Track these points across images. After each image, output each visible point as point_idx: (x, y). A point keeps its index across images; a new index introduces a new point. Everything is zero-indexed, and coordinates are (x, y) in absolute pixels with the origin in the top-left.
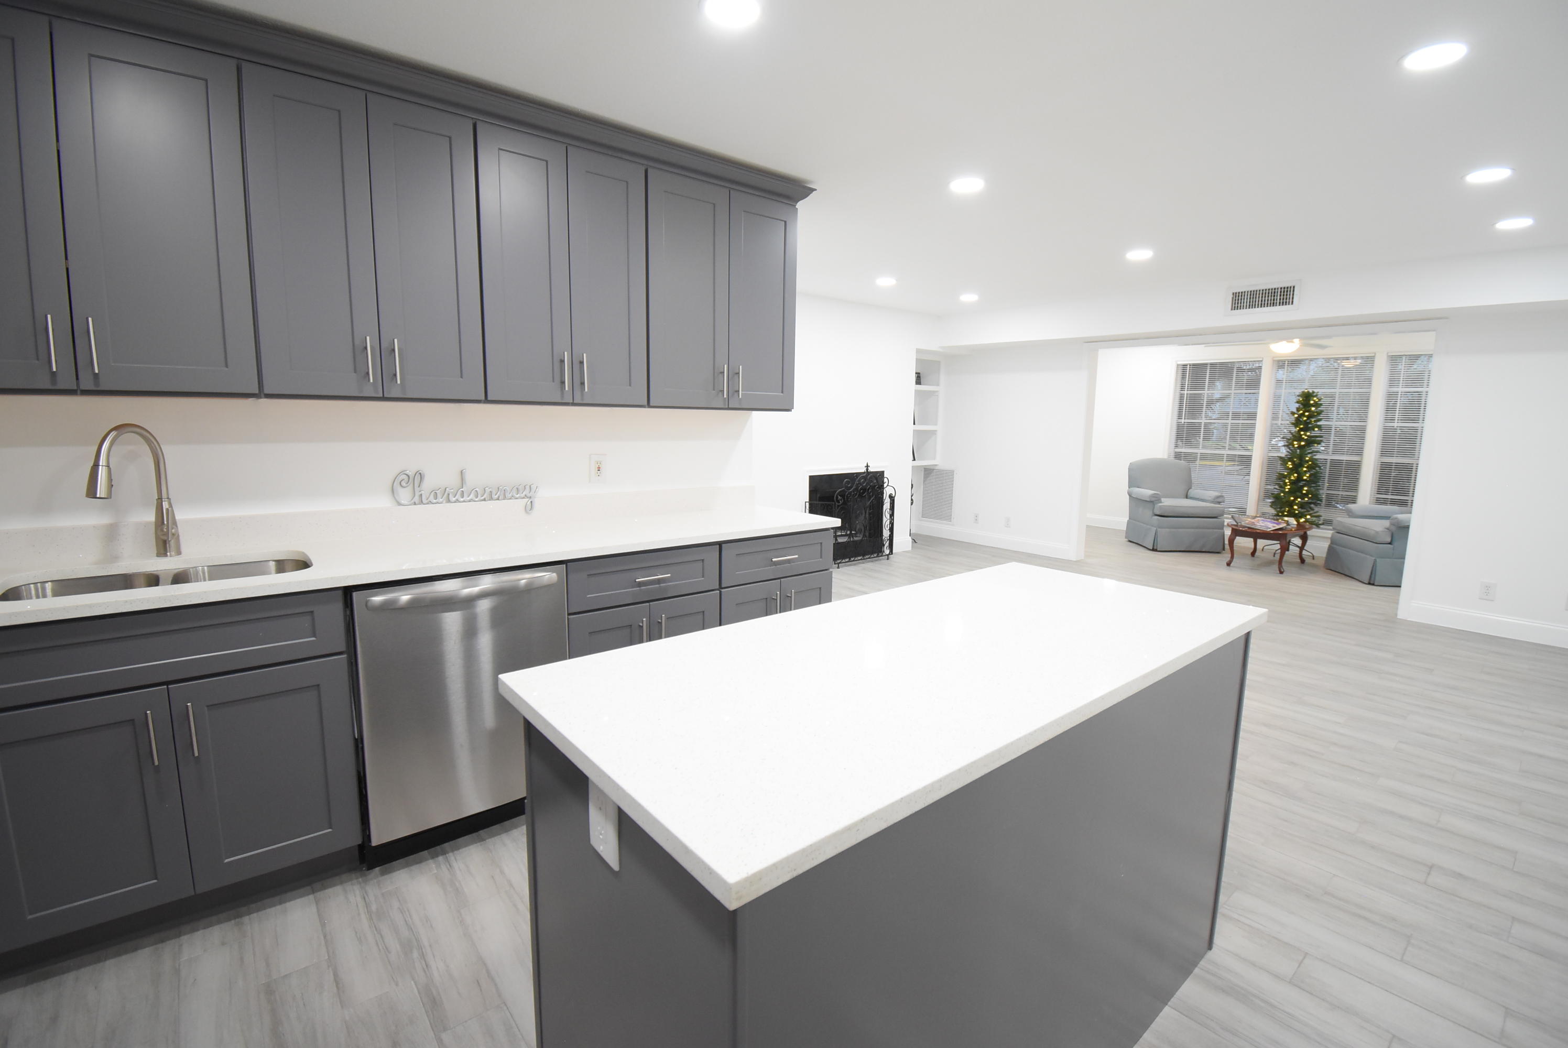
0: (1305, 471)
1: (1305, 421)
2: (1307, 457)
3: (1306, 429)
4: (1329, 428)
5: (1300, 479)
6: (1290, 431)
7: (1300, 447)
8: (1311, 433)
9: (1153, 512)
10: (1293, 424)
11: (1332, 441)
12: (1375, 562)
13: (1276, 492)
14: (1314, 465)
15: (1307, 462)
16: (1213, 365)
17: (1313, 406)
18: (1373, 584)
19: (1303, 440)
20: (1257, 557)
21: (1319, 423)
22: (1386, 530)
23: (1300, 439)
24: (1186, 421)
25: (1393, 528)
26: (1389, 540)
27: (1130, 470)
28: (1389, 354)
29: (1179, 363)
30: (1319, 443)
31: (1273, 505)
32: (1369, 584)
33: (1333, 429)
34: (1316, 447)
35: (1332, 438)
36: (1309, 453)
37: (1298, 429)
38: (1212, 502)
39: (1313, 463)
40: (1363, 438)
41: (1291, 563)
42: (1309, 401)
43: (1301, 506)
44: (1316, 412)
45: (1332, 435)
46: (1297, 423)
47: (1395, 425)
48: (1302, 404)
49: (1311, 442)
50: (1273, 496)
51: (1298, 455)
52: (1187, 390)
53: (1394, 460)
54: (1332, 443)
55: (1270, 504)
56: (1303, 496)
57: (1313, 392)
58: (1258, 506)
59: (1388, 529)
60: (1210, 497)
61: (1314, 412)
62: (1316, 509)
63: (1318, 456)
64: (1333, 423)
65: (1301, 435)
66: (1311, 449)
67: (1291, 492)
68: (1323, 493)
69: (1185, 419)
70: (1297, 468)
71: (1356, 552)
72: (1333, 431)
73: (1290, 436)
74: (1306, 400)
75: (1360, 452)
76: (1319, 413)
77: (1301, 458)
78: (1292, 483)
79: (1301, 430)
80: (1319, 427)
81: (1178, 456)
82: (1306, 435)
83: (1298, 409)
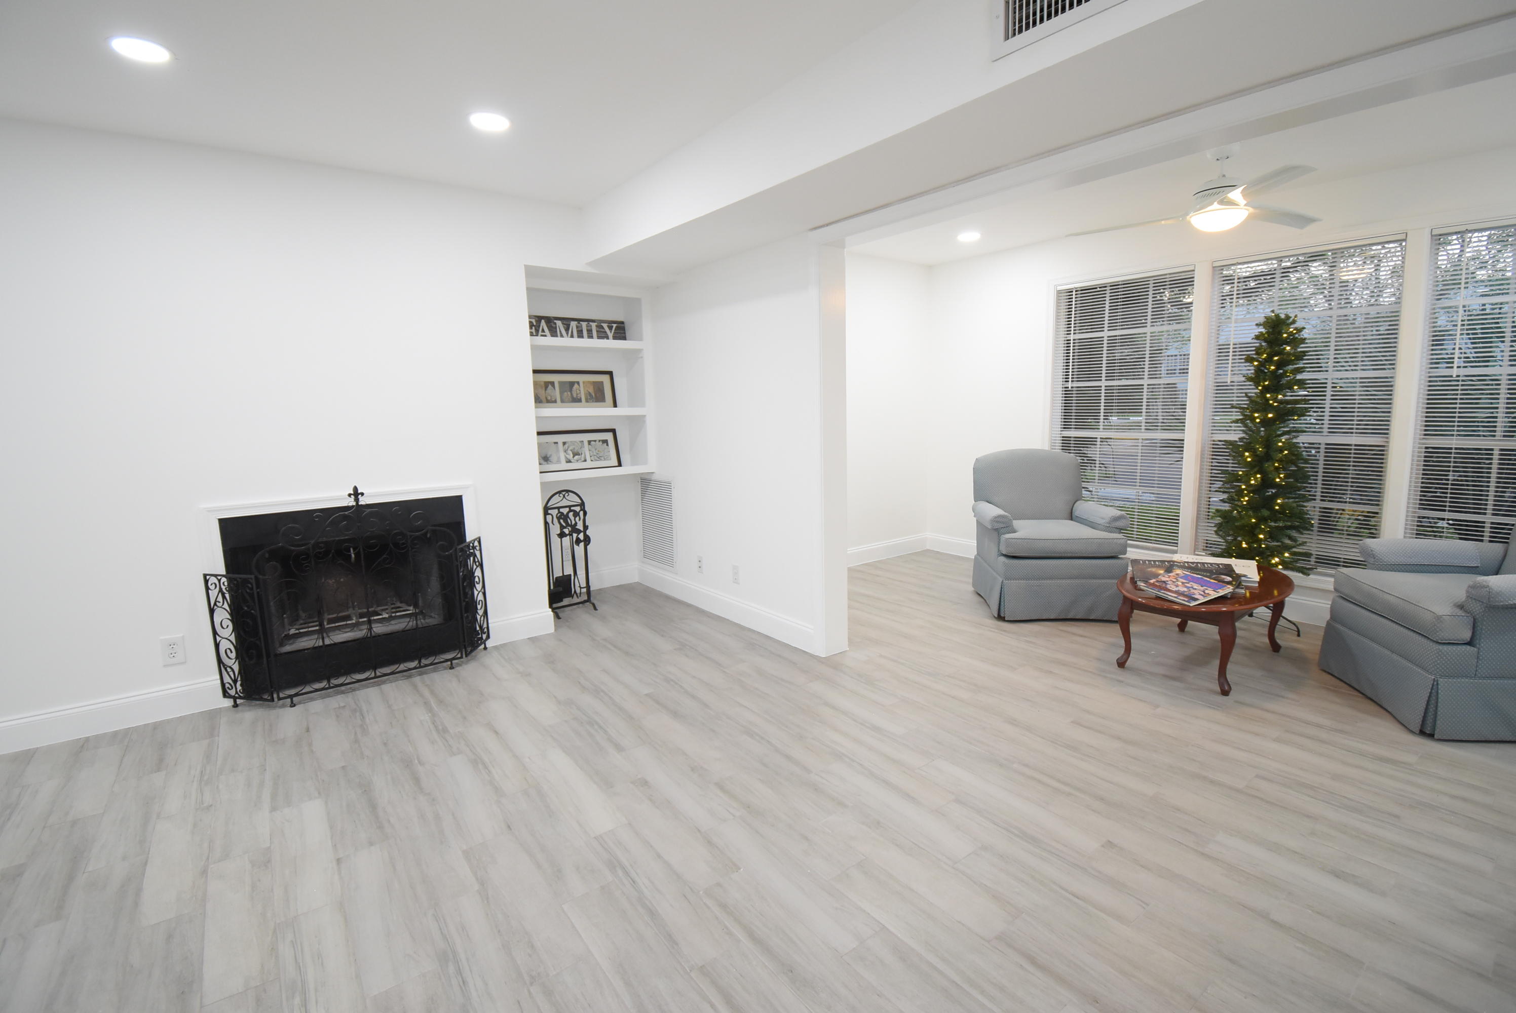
0: (1277, 469)
1: (1274, 372)
2: (1281, 441)
3: (1276, 388)
4: (1323, 385)
5: (1267, 483)
6: (1246, 393)
7: (1265, 422)
8: (1284, 396)
9: (999, 550)
10: (1249, 379)
11: (1327, 410)
12: (1435, 686)
13: (1226, 507)
14: (1295, 455)
15: (1281, 450)
16: (1114, 286)
17: (1288, 344)
18: (1431, 736)
19: (1270, 408)
20: (1190, 633)
21: (1299, 377)
22: (1460, 613)
23: (1265, 407)
24: (1076, 384)
25: (1477, 608)
26: (1467, 635)
27: (975, 470)
28: (1435, 232)
29: (1059, 288)
30: (1302, 413)
31: (1220, 528)
32: (1422, 733)
33: (1329, 386)
34: (1295, 422)
35: (1328, 403)
36: (1284, 433)
37: (1260, 388)
38: (1108, 529)
39: (1291, 453)
40: (1388, 401)
41: (1252, 650)
42: (1280, 333)
43: (1272, 536)
44: (1294, 355)
45: (1328, 397)
46: (1256, 379)
47: (1455, 372)
48: (1265, 340)
49: (1286, 412)
50: (1219, 514)
51: (1262, 437)
52: (1074, 333)
53: (1454, 442)
54: (1327, 414)
55: (1215, 529)
56: (1275, 516)
57: (1288, 317)
58: (1196, 531)
59: (1461, 607)
60: (1103, 518)
61: (1289, 354)
62: (1301, 538)
63: (1302, 439)
64: (1331, 376)
65: (1267, 400)
66: (1287, 426)
67: (1253, 507)
68: (1313, 509)
69: (1072, 381)
70: (1259, 464)
71: (1388, 653)
72: (1329, 392)
73: (1245, 402)
74: (1273, 333)
75: (1382, 428)
76: (1300, 356)
77: (1268, 443)
78: (1256, 490)
79: (1266, 389)
80: (1302, 384)
81: (1066, 444)
82: (1275, 400)
83: (1258, 351)
